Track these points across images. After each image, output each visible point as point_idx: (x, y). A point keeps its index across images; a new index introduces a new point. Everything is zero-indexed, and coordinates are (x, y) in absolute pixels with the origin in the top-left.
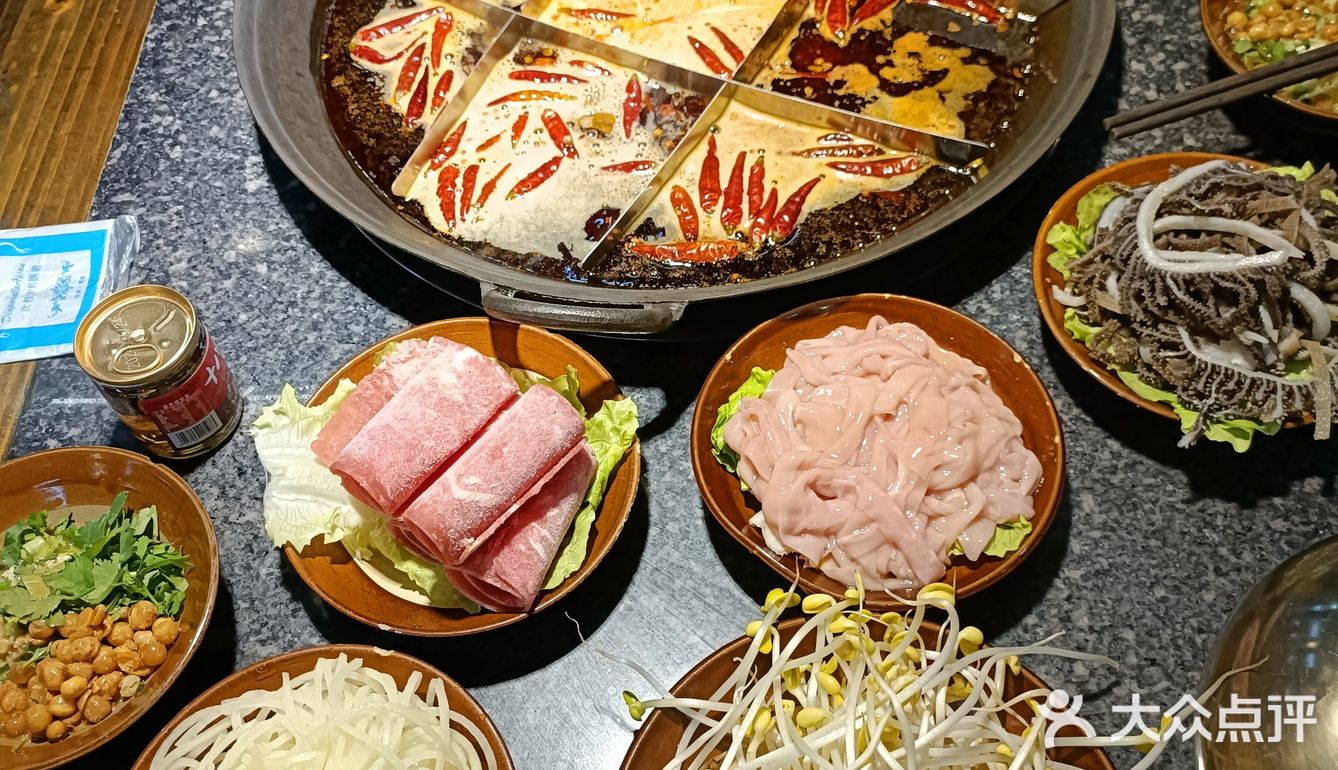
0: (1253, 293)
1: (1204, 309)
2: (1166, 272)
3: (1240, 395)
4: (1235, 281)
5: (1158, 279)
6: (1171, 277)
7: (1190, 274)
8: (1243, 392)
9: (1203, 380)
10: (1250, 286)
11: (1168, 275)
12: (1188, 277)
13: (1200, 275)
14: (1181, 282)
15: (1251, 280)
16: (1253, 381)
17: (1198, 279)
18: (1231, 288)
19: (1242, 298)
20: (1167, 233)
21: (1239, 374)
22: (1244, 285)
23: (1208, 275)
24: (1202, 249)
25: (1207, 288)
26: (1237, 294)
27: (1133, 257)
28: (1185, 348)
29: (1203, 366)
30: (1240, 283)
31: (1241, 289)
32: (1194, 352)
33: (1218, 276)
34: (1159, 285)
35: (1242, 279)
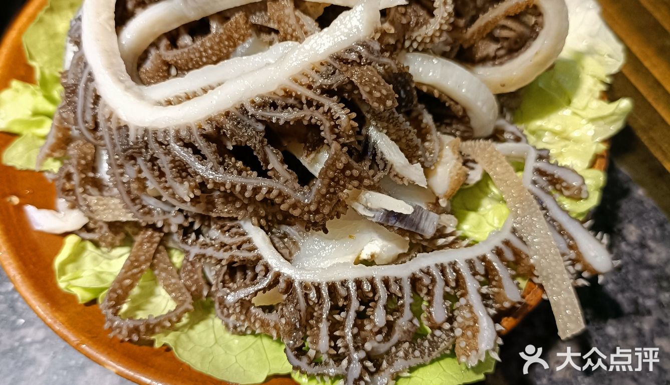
0: (343, 115)
1: (264, 183)
2: (166, 132)
3: (403, 323)
4: (299, 102)
5: (159, 152)
6: (179, 139)
7: (210, 120)
8: (407, 313)
9: (324, 327)
10: (330, 103)
11: (171, 139)
12: (208, 129)
13: (227, 114)
14: (201, 144)
15: (328, 92)
16: (415, 281)
17: (228, 125)
18: (299, 121)
19: (326, 134)
20: (155, 44)
21: (386, 282)
22: (319, 106)
23: (243, 110)
24: (220, 56)
25: (252, 136)
26: (315, 128)
27: (100, 119)
28: (267, 269)
29: (313, 295)
30: (310, 103)
31: (318, 116)
32: (287, 270)
33: (263, 105)
34: (164, 162)
35: (310, 94)
